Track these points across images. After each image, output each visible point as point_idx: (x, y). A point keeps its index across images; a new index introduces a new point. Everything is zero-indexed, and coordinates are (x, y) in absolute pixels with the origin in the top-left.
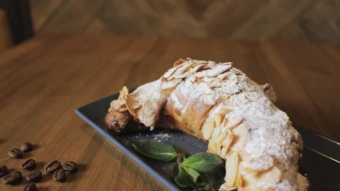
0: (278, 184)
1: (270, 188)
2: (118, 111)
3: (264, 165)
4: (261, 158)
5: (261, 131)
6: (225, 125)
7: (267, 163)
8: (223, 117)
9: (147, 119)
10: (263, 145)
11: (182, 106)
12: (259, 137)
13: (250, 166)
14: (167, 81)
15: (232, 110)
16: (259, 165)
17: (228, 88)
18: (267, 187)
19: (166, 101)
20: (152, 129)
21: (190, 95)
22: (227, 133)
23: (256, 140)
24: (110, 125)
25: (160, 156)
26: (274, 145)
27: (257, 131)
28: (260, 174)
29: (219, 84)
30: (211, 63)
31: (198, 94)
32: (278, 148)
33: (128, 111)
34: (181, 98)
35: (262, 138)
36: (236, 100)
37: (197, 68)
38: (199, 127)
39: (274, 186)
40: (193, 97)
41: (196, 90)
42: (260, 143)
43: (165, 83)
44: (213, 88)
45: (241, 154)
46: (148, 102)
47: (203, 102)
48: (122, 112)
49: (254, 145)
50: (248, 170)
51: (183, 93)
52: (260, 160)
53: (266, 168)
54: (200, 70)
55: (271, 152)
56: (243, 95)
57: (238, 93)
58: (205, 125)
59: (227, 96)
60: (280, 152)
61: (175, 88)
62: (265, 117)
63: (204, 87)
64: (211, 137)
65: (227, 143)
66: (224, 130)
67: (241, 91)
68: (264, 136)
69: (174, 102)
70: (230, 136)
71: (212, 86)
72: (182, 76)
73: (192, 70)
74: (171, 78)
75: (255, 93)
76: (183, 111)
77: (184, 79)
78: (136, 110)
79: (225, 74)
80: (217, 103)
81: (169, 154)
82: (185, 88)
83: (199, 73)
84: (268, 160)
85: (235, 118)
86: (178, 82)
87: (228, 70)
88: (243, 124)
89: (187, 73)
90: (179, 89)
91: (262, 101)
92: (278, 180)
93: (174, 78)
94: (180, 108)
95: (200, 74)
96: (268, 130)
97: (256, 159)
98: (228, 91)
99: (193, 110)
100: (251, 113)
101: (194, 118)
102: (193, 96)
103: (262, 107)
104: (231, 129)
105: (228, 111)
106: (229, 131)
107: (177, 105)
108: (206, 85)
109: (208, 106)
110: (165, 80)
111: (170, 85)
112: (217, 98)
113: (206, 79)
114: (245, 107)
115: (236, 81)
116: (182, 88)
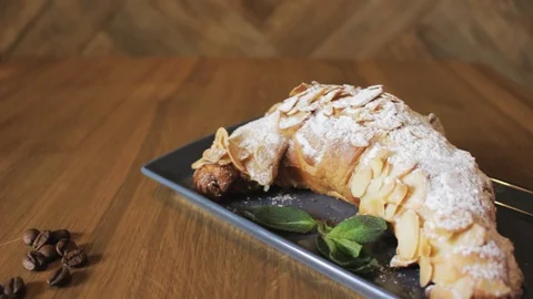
0: (481, 246)
1: (472, 253)
2: (217, 165)
3: (461, 223)
4: (454, 213)
5: (443, 178)
6: (389, 174)
7: (463, 220)
8: (385, 162)
9: (261, 174)
10: (450, 196)
11: (314, 151)
12: (442, 186)
13: (441, 225)
14: (288, 116)
15: (395, 153)
16: (454, 223)
17: (384, 121)
18: (469, 252)
19: (288, 146)
20: (266, 189)
21: (328, 135)
22: (396, 184)
23: (438, 190)
24: (204, 187)
25: (290, 226)
26: (466, 195)
27: (438, 178)
28: (456, 235)
29: (370, 117)
30: (348, 88)
31: (340, 133)
32: (472, 199)
33: (231, 164)
34: (313, 141)
35: (446, 187)
36: (398, 138)
37: (331, 95)
38: (344, 180)
39: (477, 249)
40: (332, 138)
41: (335, 127)
42: (445, 194)
43: (283, 119)
44: (361, 123)
45: (420, 211)
46: (261, 149)
47: (350, 143)
48: (224, 166)
49: (438, 197)
50: (439, 231)
51: (316, 132)
52: (453, 217)
53: (464, 226)
54: (337, 97)
55: (462, 205)
56: (406, 130)
57: (399, 128)
58: (354, 177)
59: (385, 133)
60: (474, 204)
61: (301, 126)
62: (445, 158)
63: (346, 123)
64: (365, 194)
65: (397, 198)
66: (388, 181)
67: (403, 125)
68: (449, 184)
69: (303, 146)
70: (402, 189)
71: (360, 119)
72: (311, 108)
73: (323, 99)
74: (294, 111)
75: (421, 126)
76: (318, 159)
77: (313, 112)
78: (244, 163)
79: (377, 102)
80: (371, 144)
82: (319, 124)
83: (336, 102)
84: (464, 216)
85: (403, 162)
86: (306, 117)
87: (379, 97)
88: (417, 170)
89: (316, 103)
90: (309, 126)
91: (436, 138)
92: (481, 241)
93: (298, 111)
94: (312, 155)
95: (337, 104)
96: (452, 175)
97: (447, 215)
98: (387, 126)
99: (334, 156)
100: (424, 153)
101: (336, 168)
102: (331, 135)
103: (437, 145)
104: (401, 178)
105: (391, 154)
106: (398, 181)
107: (308, 150)
108: (349, 118)
109: (358, 148)
110: (284, 114)
111: (293, 121)
112: (370, 136)
113: (349, 110)
114: (413, 147)
115: (394, 111)
116: (313, 125)
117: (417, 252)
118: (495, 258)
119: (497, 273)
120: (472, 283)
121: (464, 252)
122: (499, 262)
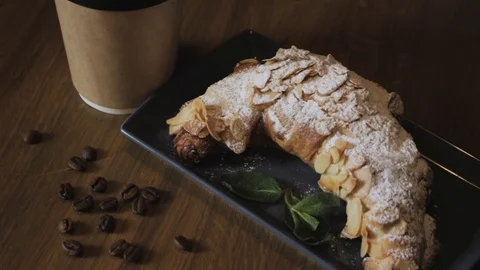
0: (403, 236)
1: (396, 240)
2: (196, 137)
3: (390, 218)
4: (387, 209)
5: (386, 174)
6: (345, 163)
7: (393, 216)
8: (341, 153)
9: (236, 146)
10: (388, 190)
11: (284, 129)
12: (384, 180)
14: (261, 93)
16: (385, 218)
17: (346, 111)
18: (393, 240)
19: (261, 118)
20: (238, 152)
21: (296, 117)
22: (348, 176)
23: (381, 185)
25: (262, 195)
26: (401, 191)
27: (382, 174)
28: (387, 227)
29: (334, 107)
31: (307, 118)
32: (405, 194)
33: (210, 136)
34: (283, 120)
35: (387, 181)
36: (356, 129)
37: (302, 76)
39: (399, 238)
40: (300, 121)
41: (303, 110)
42: (385, 188)
43: (257, 95)
44: (326, 112)
45: (364, 201)
46: (237, 122)
47: (314, 129)
48: (203, 139)
49: (379, 191)
50: (373, 223)
51: (286, 113)
52: (386, 212)
53: (392, 220)
54: (306, 78)
55: (396, 200)
56: (364, 122)
57: (358, 120)
58: (317, 157)
59: (344, 126)
60: (406, 198)
61: (272, 104)
62: (391, 154)
63: (312, 108)
64: (325, 172)
65: (348, 187)
66: (343, 170)
67: (361, 116)
68: (389, 179)
69: (274, 123)
70: (352, 181)
71: (325, 108)
72: (282, 89)
73: (294, 79)
74: (266, 89)
75: (378, 116)
76: (288, 137)
77: (285, 93)
78: (221, 134)
79: (342, 91)
80: (332, 133)
81: (271, 191)
82: (289, 105)
83: (305, 85)
84: (394, 211)
86: (277, 96)
87: (344, 84)
88: (366, 167)
89: (287, 82)
90: (280, 106)
91: (387, 129)
92: (403, 232)
93: (270, 90)
94: (282, 132)
95: (308, 88)
96: (393, 172)
97: (381, 211)
98: (347, 119)
99: (300, 137)
100: (374, 147)
101: (302, 147)
102: (300, 119)
103: (387, 138)
104: (353, 171)
105: (350, 146)
106: (350, 174)
107: (277, 127)
108: (317, 104)
109: (320, 135)
110: (258, 90)
111: (266, 99)
112: (332, 126)
113: (316, 96)
114: (367, 139)
115: (354, 102)
116: (283, 105)
117: (360, 231)
118: (412, 244)
119: (411, 255)
120: (392, 262)
121: (390, 240)
122: (414, 247)
